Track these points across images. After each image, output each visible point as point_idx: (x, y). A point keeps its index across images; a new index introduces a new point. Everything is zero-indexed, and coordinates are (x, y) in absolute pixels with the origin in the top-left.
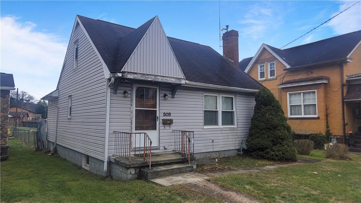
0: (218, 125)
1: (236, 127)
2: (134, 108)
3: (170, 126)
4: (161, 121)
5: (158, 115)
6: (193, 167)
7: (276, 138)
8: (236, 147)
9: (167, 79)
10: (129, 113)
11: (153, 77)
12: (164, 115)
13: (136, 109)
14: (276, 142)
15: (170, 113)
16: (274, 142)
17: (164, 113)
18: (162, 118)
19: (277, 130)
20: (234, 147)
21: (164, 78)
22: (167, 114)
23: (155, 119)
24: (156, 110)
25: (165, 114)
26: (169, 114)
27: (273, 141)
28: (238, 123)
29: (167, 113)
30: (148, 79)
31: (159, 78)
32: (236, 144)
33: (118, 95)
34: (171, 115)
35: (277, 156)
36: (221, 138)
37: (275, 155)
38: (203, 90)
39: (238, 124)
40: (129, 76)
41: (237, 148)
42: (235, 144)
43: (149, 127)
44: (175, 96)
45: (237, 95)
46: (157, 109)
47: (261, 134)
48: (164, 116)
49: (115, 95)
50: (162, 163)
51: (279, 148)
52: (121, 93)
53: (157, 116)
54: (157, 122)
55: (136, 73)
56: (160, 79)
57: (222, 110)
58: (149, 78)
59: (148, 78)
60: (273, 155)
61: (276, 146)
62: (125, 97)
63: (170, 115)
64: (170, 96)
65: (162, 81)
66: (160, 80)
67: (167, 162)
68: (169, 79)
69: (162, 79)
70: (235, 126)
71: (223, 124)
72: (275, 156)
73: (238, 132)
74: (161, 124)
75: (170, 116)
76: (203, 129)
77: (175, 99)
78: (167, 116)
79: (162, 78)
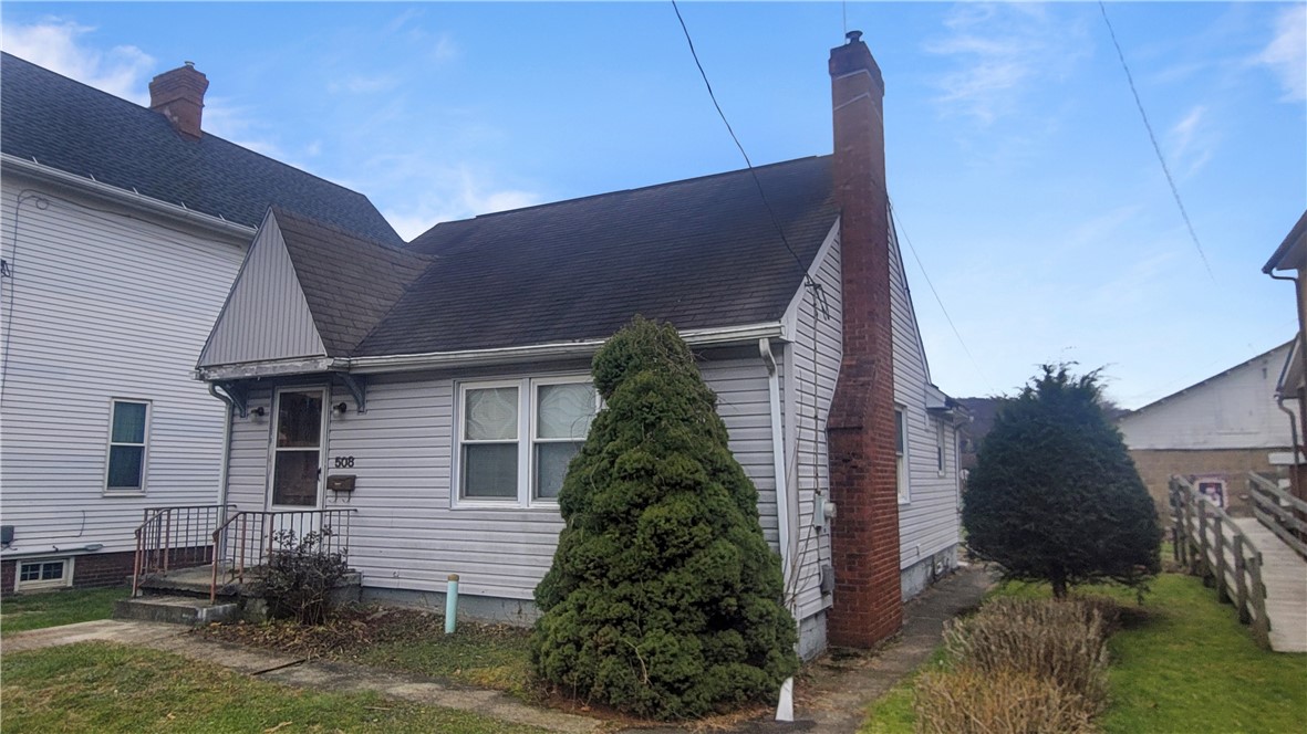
0: (518, 498)
2: (274, 449)
3: (350, 497)
4: (329, 482)
5: (321, 464)
10: (263, 462)
13: (277, 452)
15: (353, 458)
17: (337, 459)
18: (332, 471)
21: (278, 365)
22: (344, 462)
23: (314, 475)
24: (318, 452)
25: (339, 462)
26: (350, 461)
29: (345, 458)
31: (267, 366)
44: (368, 406)
46: (321, 449)
48: (337, 467)
54: (319, 484)
56: (269, 370)
63: (351, 464)
64: (356, 407)
74: (329, 491)
75: (351, 467)
77: (366, 415)
78: (344, 467)
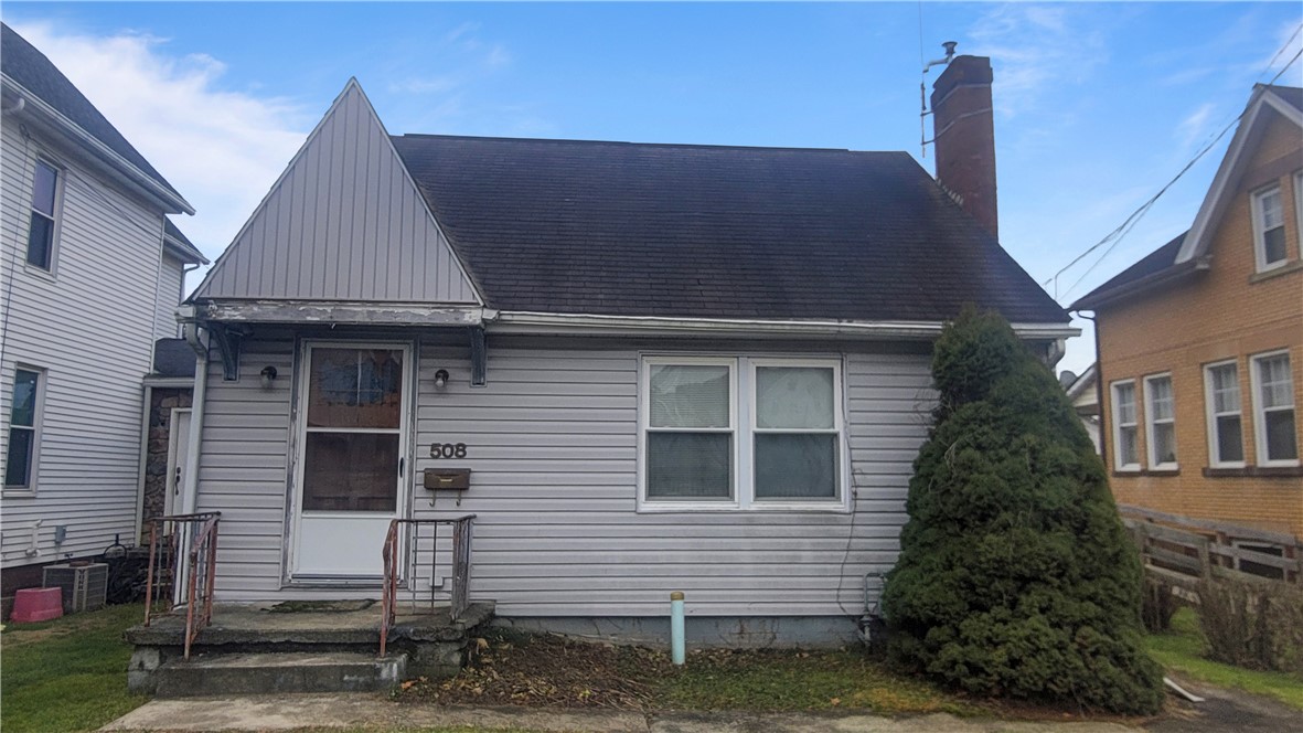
0: (732, 498)
1: (848, 510)
2: (302, 430)
3: (460, 498)
4: (419, 478)
5: (403, 452)
6: (377, 671)
7: (983, 571)
8: (844, 605)
9: (391, 310)
10: (281, 448)
11: (329, 310)
12: (436, 453)
13: (308, 433)
14: (985, 595)
15: (464, 446)
16: (977, 594)
17: (434, 447)
18: (425, 462)
19: (993, 531)
20: (837, 605)
21: (379, 310)
22: (448, 451)
23: (392, 468)
24: (398, 435)
25: (437, 450)
26: (460, 450)
27: (972, 587)
28: (859, 490)
29: (448, 445)
30: (309, 318)
31: (356, 309)
32: (841, 592)
33: (243, 383)
34: (465, 454)
35: (975, 670)
36: (746, 556)
37: (967, 664)
38: (638, 344)
39: (855, 494)
40: (227, 313)
41: (854, 609)
42: (838, 589)
43: (373, 498)
44: (489, 376)
45: (851, 357)
46: (403, 431)
47: (923, 545)
48: (434, 457)
49: (229, 384)
50: (274, 641)
51: (999, 628)
52: (252, 377)
53: (401, 455)
54: (400, 480)
55: (253, 301)
56: (360, 315)
57: (758, 426)
58: (312, 312)
59: (309, 315)
60: (954, 663)
61: (985, 616)
62: (269, 389)
63: (461, 453)
64: (468, 376)
65: (367, 320)
66: (359, 319)
67: (297, 640)
68: (401, 310)
69: (369, 312)
70: (843, 505)
71: (760, 493)
72: (964, 669)
73: (855, 534)
74: (420, 490)
75: (461, 457)
76: (633, 514)
77: (489, 388)
78: (448, 457)
79: (371, 309)
